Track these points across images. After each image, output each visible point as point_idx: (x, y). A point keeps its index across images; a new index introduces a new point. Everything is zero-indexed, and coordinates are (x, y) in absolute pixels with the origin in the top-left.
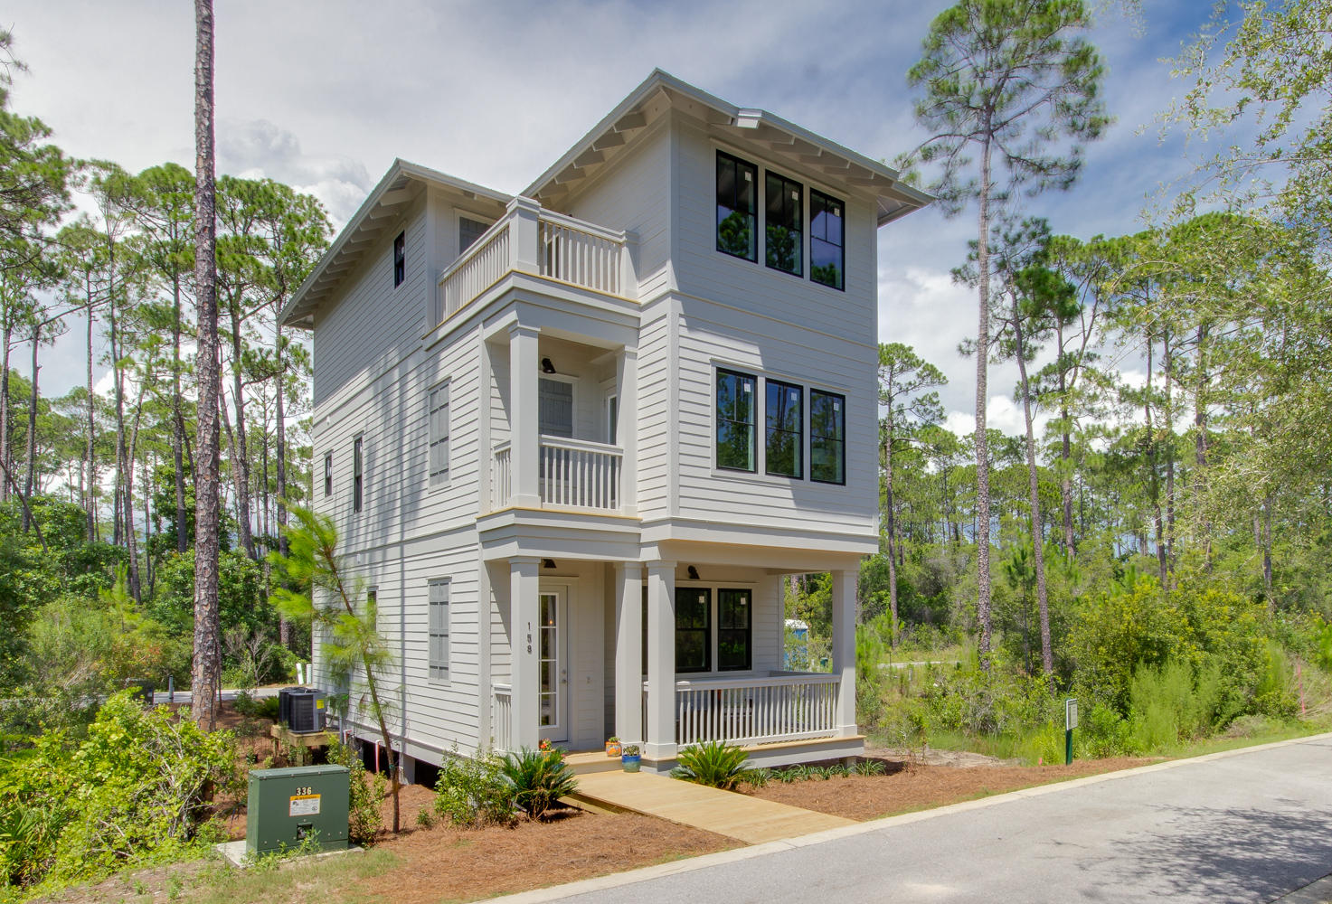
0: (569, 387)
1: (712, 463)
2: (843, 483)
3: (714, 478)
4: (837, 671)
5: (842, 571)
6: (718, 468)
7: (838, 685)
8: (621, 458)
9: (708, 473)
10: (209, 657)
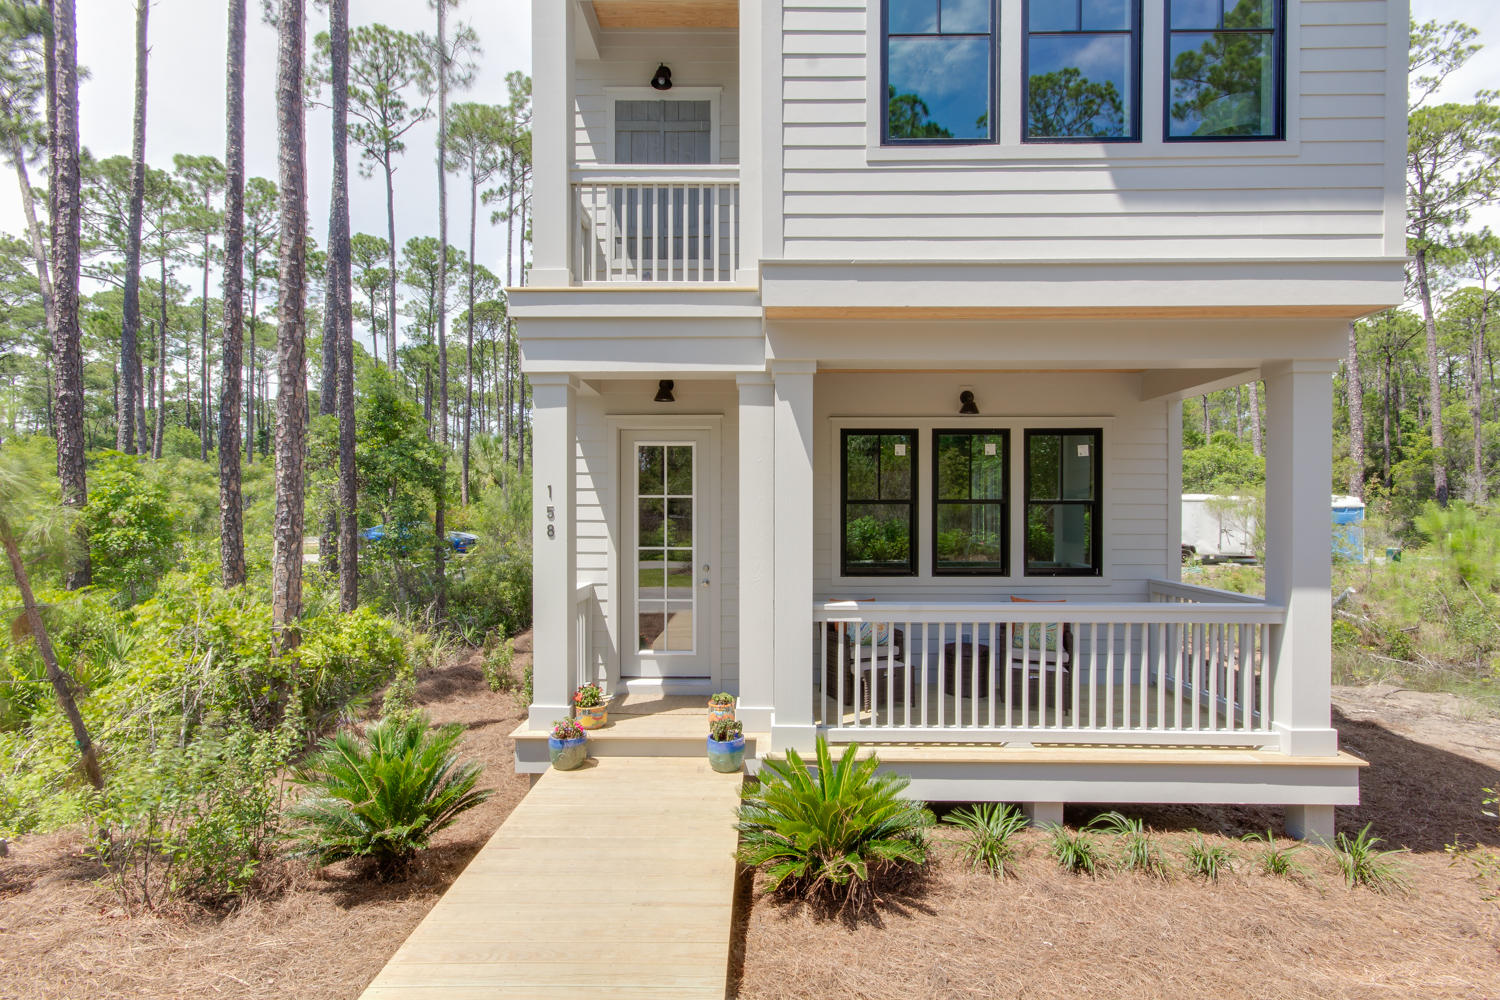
0: (706, 105)
1: (871, 133)
2: (1280, 134)
3: (875, 166)
4: (1277, 596)
5: (1287, 364)
6: (885, 142)
7: (1275, 631)
8: (737, 185)
9: (860, 159)
10: (283, 531)
